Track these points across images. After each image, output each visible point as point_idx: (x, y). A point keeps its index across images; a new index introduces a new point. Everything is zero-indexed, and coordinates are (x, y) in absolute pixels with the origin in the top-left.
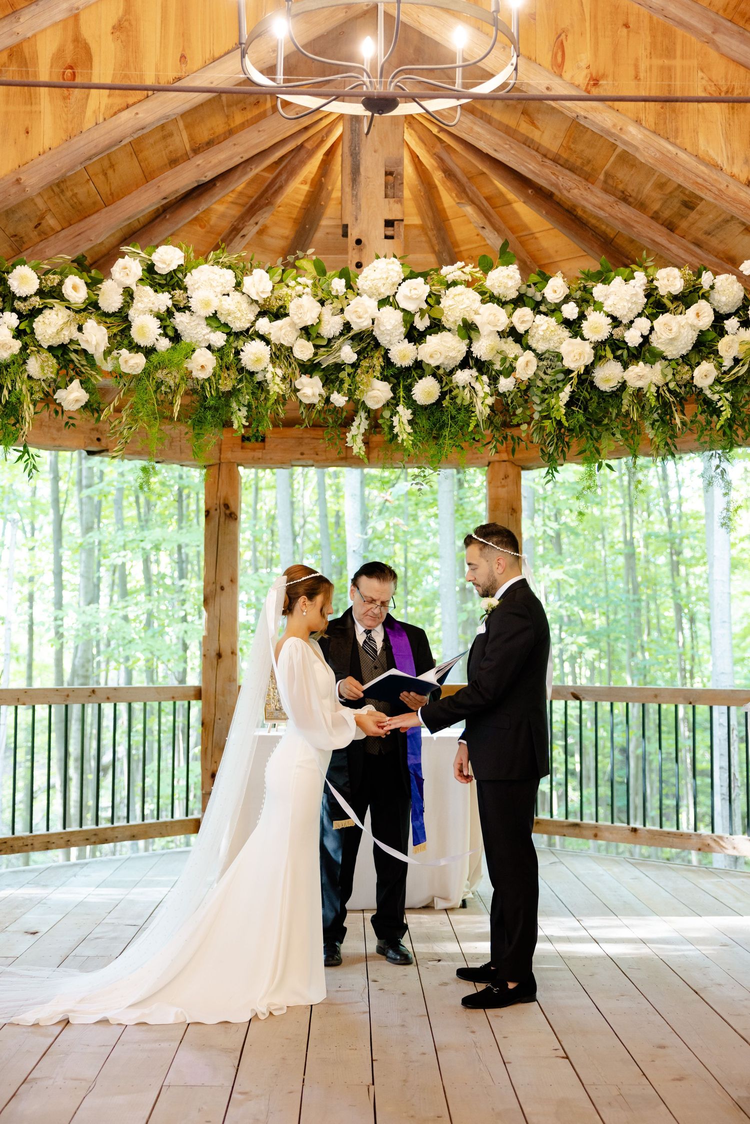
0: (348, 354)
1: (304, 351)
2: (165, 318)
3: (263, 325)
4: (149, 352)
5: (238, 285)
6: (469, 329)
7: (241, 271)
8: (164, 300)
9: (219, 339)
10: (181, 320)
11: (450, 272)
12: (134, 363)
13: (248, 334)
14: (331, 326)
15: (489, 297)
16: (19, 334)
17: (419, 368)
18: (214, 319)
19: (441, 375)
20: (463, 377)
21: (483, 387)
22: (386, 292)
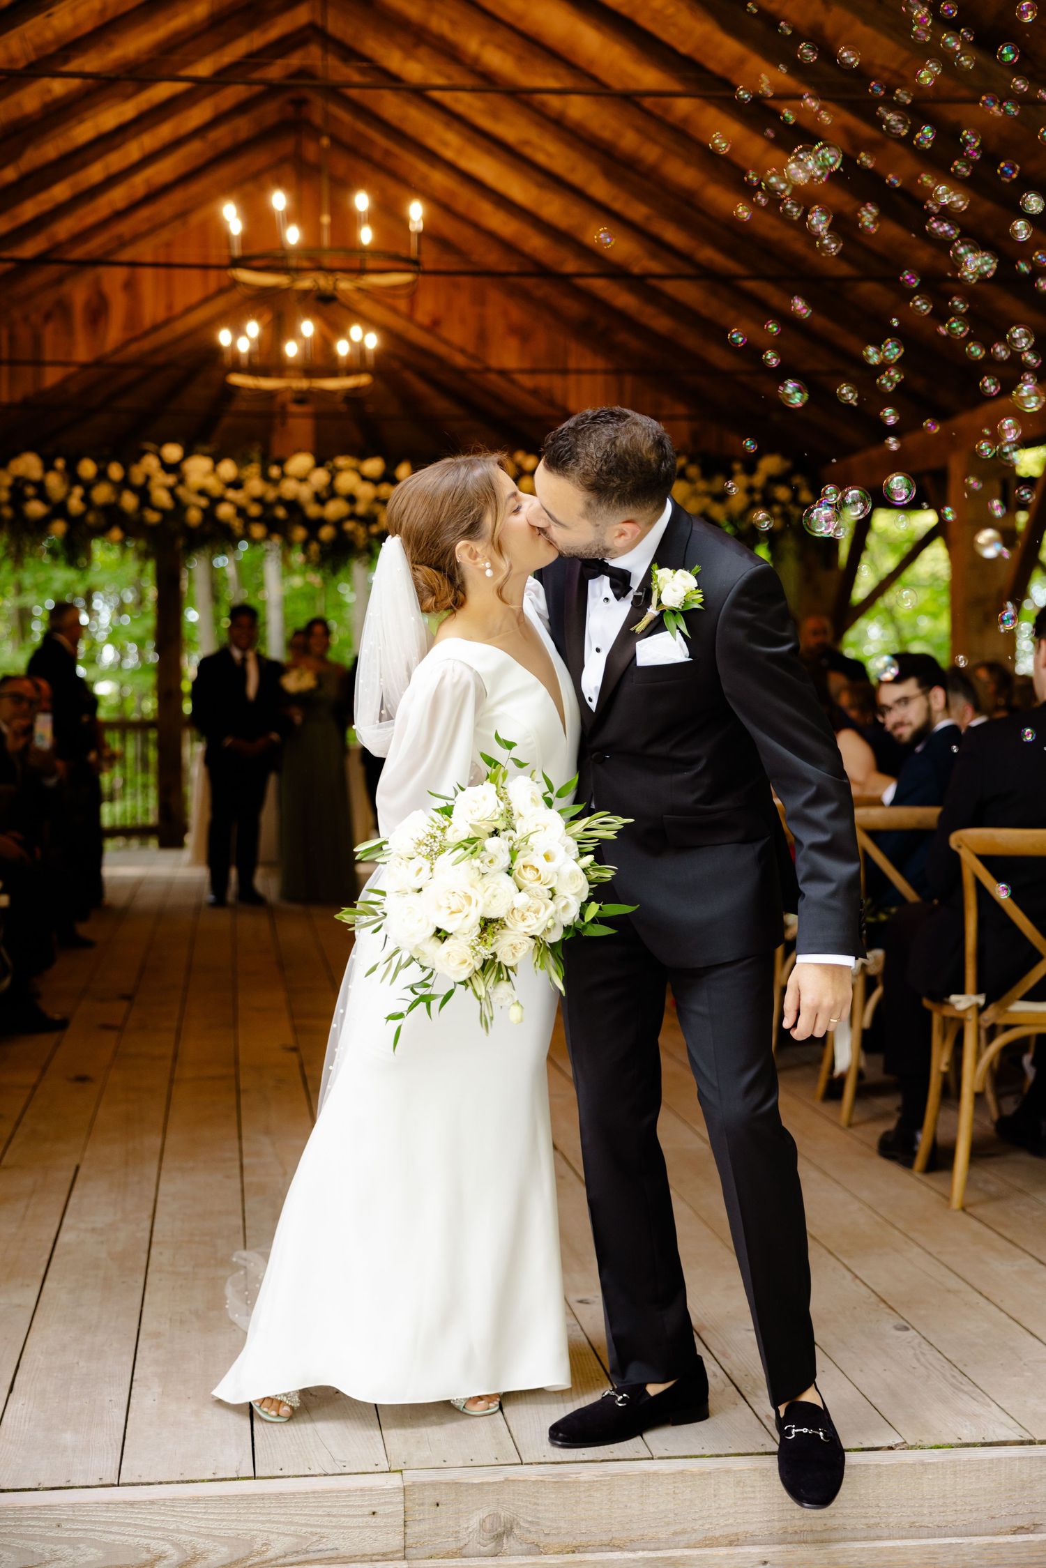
0: (281, 512)
1: (255, 510)
2: (171, 490)
3: (231, 494)
4: (162, 511)
5: (214, 470)
6: (351, 499)
7: (217, 460)
8: (170, 480)
9: (203, 502)
10: (181, 491)
11: (342, 461)
12: (153, 517)
13: (221, 500)
14: (271, 495)
15: (364, 478)
16: (86, 499)
17: (321, 522)
18: (202, 492)
19: (338, 524)
20: (349, 526)
21: (361, 532)
22: (302, 474)
